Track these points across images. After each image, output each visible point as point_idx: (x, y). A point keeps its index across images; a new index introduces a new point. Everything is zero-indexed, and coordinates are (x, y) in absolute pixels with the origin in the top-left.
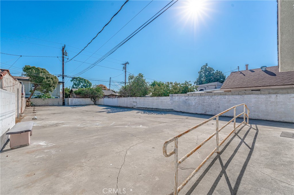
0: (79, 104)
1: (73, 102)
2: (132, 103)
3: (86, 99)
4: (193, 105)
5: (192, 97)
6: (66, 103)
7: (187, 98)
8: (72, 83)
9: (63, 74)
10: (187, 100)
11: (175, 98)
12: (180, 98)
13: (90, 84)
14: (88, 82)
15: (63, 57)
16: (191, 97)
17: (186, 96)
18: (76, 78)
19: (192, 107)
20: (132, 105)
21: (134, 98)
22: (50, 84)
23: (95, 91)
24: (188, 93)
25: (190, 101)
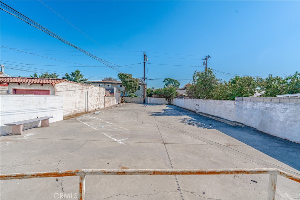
0: (155, 103)
1: (151, 101)
2: (195, 105)
3: (162, 98)
4: (281, 122)
5: (280, 106)
6: (146, 101)
7: (268, 105)
8: (164, 84)
9: (144, 77)
10: (267, 109)
11: (247, 104)
12: (254, 105)
13: (178, 84)
14: (177, 82)
15: (145, 62)
16: (276, 105)
17: (266, 103)
18: (167, 79)
19: (277, 125)
20: (195, 109)
21: (197, 100)
22: (131, 86)
23: (168, 91)
24: (278, 96)
25: (273, 113)
